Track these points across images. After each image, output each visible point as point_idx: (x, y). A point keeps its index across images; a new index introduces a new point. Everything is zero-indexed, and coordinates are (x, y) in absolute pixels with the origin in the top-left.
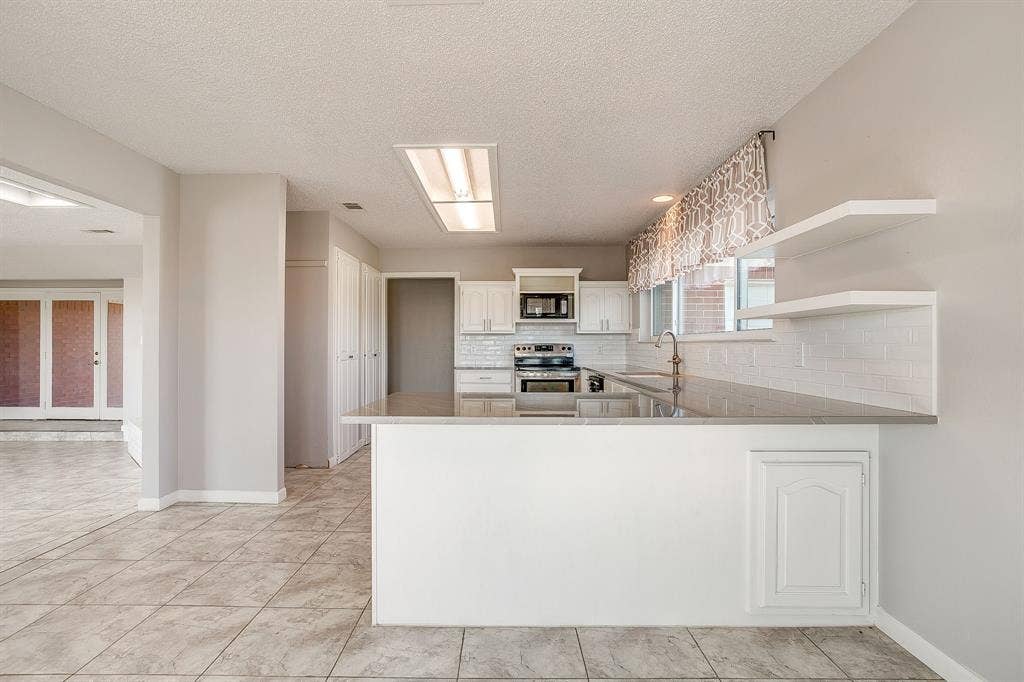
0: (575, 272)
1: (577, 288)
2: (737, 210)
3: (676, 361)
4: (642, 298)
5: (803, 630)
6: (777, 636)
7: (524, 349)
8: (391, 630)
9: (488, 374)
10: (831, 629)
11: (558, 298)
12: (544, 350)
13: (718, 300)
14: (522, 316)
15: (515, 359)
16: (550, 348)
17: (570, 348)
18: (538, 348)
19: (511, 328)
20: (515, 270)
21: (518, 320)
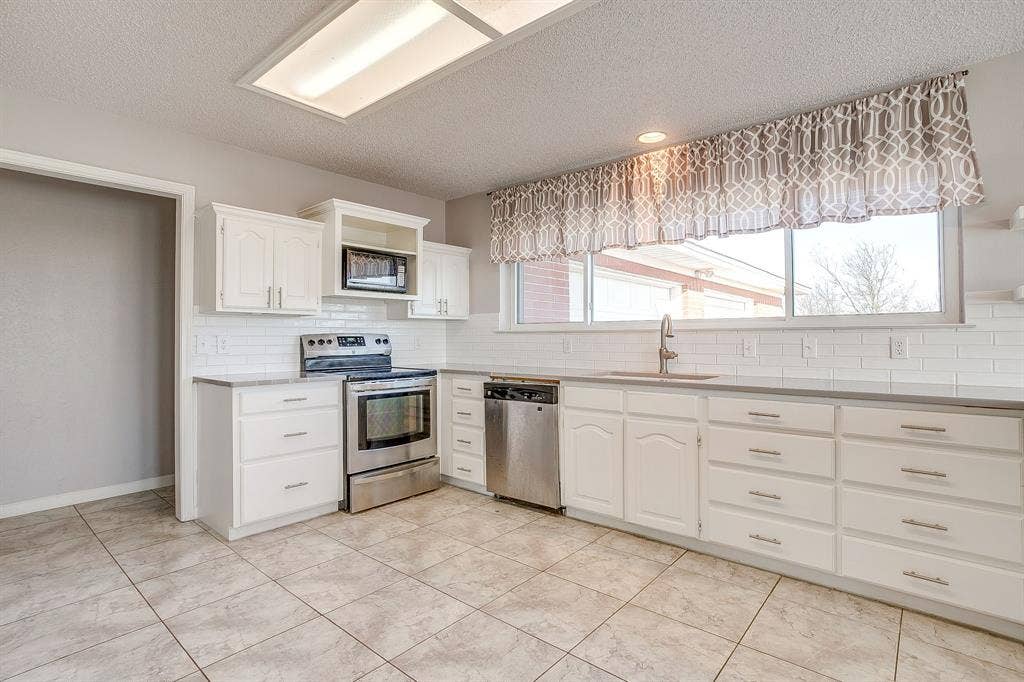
0: (418, 223)
1: (422, 250)
4: (503, 272)
7: (322, 342)
12: (353, 343)
14: (343, 286)
15: (303, 361)
16: (359, 341)
17: (386, 341)
18: (343, 341)
19: (314, 304)
20: (337, 202)
21: (339, 291)
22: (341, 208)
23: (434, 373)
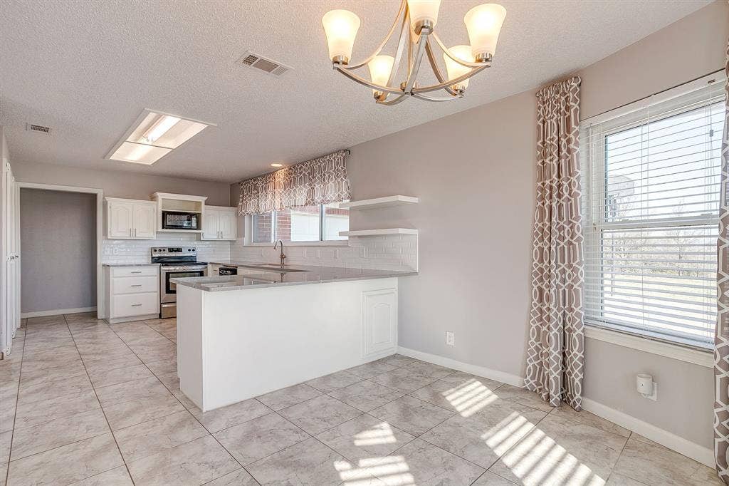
0: (202, 199)
1: (204, 210)
2: (331, 183)
3: (283, 257)
4: (246, 219)
5: (378, 360)
6: (373, 364)
7: (160, 250)
8: (216, 412)
9: (137, 269)
10: (386, 358)
11: (190, 216)
12: (175, 251)
13: (287, 223)
14: (163, 228)
15: (153, 258)
16: (179, 250)
17: (193, 250)
18: (171, 250)
19: (152, 235)
20: (158, 194)
21: (160, 229)
22: (160, 196)
23: (206, 264)
